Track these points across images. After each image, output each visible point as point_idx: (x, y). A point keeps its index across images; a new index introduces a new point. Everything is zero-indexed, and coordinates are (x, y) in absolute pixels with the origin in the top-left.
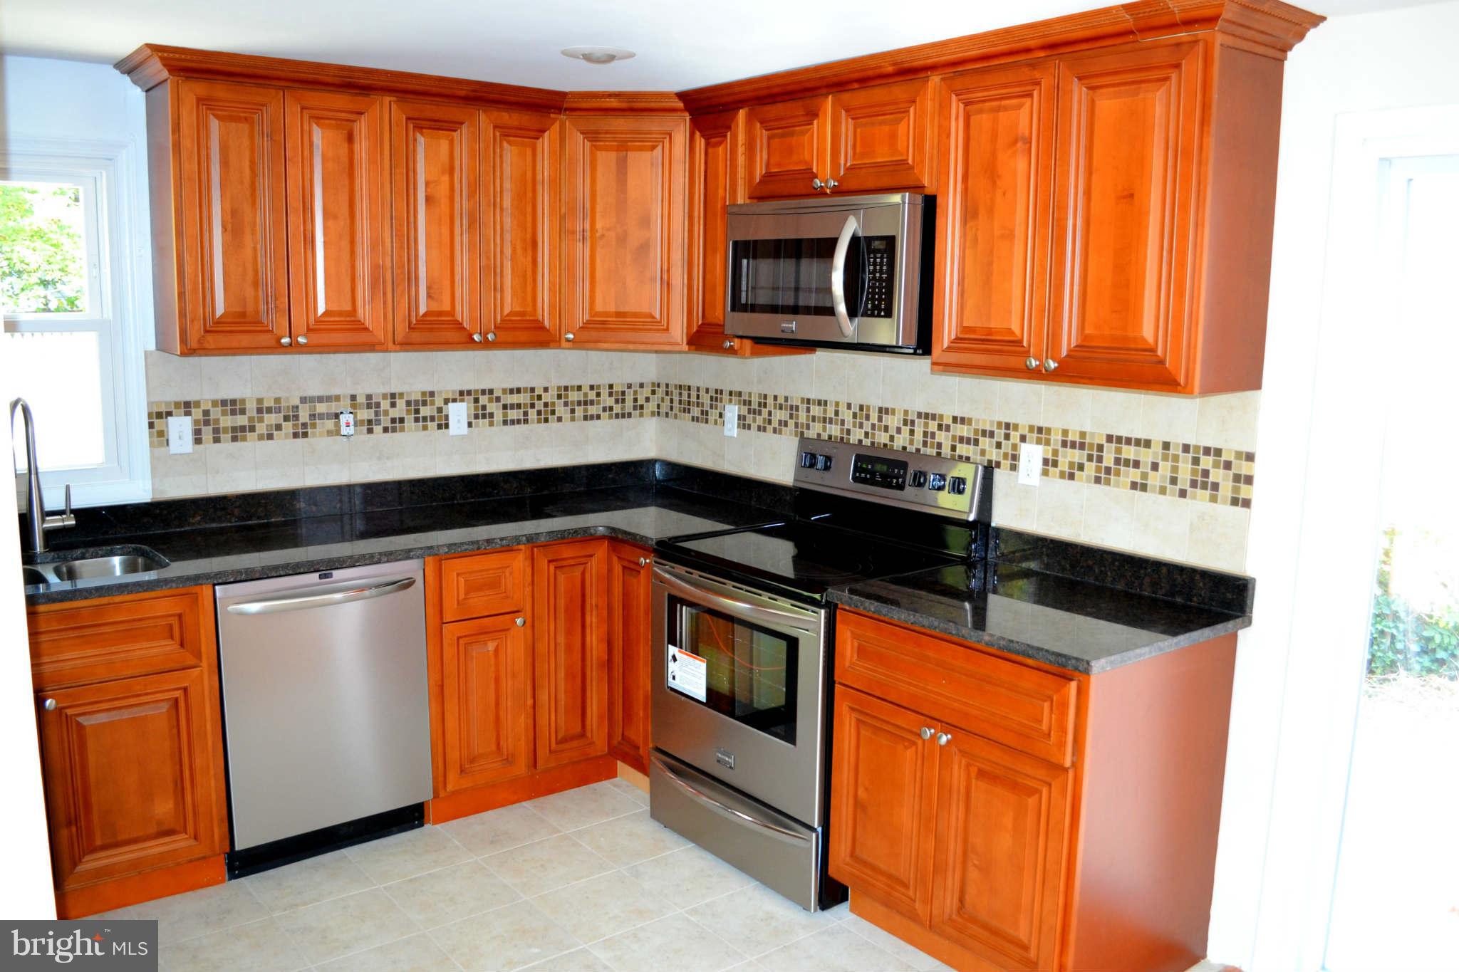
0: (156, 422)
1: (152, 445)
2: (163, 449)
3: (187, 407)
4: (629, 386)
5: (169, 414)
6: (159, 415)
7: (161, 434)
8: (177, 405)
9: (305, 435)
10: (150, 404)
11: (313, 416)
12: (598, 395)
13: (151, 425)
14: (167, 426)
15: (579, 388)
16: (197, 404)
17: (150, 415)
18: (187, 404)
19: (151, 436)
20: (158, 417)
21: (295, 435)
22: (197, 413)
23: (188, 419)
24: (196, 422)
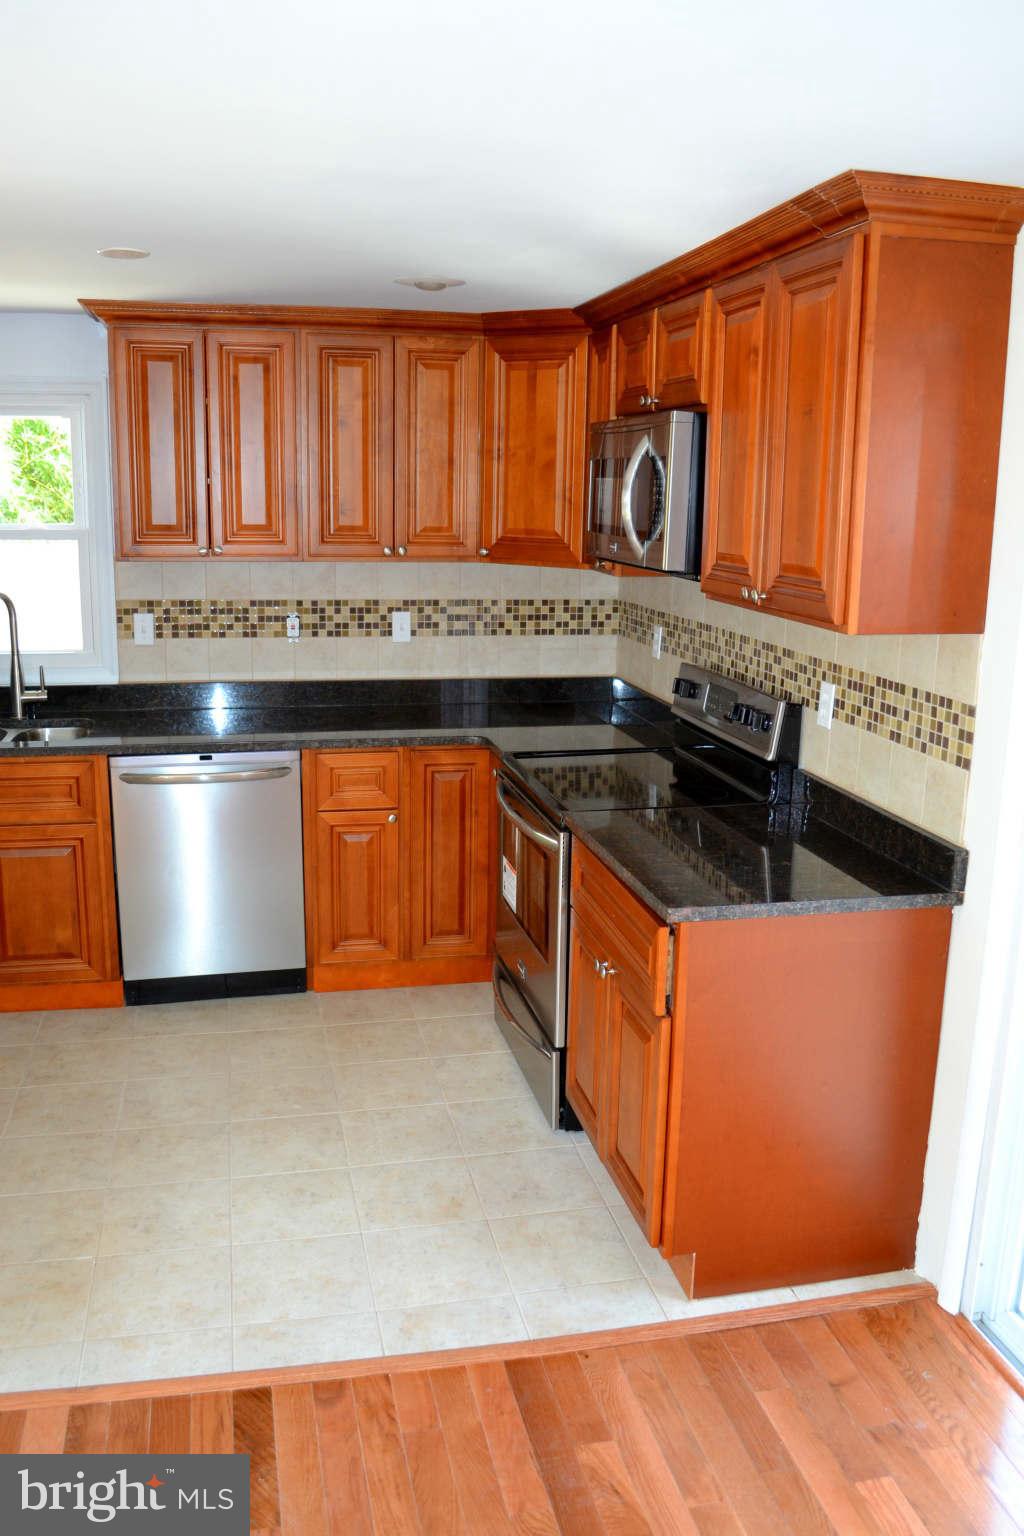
0: (125, 617)
1: (119, 637)
2: (129, 641)
3: (150, 605)
4: (588, 602)
5: (135, 611)
6: (127, 612)
7: (128, 627)
8: (142, 603)
9: (254, 635)
10: (118, 603)
11: (261, 619)
12: (552, 610)
13: (120, 620)
14: (133, 621)
15: (531, 603)
16: (159, 603)
17: (119, 611)
18: (150, 603)
19: (119, 628)
20: (124, 613)
21: (246, 635)
22: (159, 612)
23: (151, 615)
24: (158, 619)
